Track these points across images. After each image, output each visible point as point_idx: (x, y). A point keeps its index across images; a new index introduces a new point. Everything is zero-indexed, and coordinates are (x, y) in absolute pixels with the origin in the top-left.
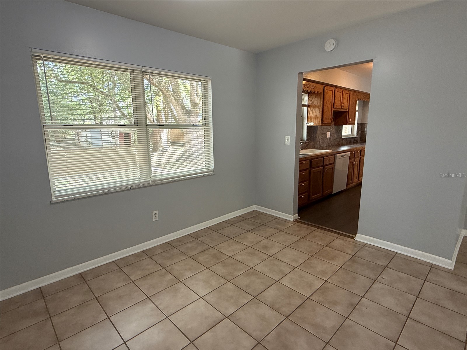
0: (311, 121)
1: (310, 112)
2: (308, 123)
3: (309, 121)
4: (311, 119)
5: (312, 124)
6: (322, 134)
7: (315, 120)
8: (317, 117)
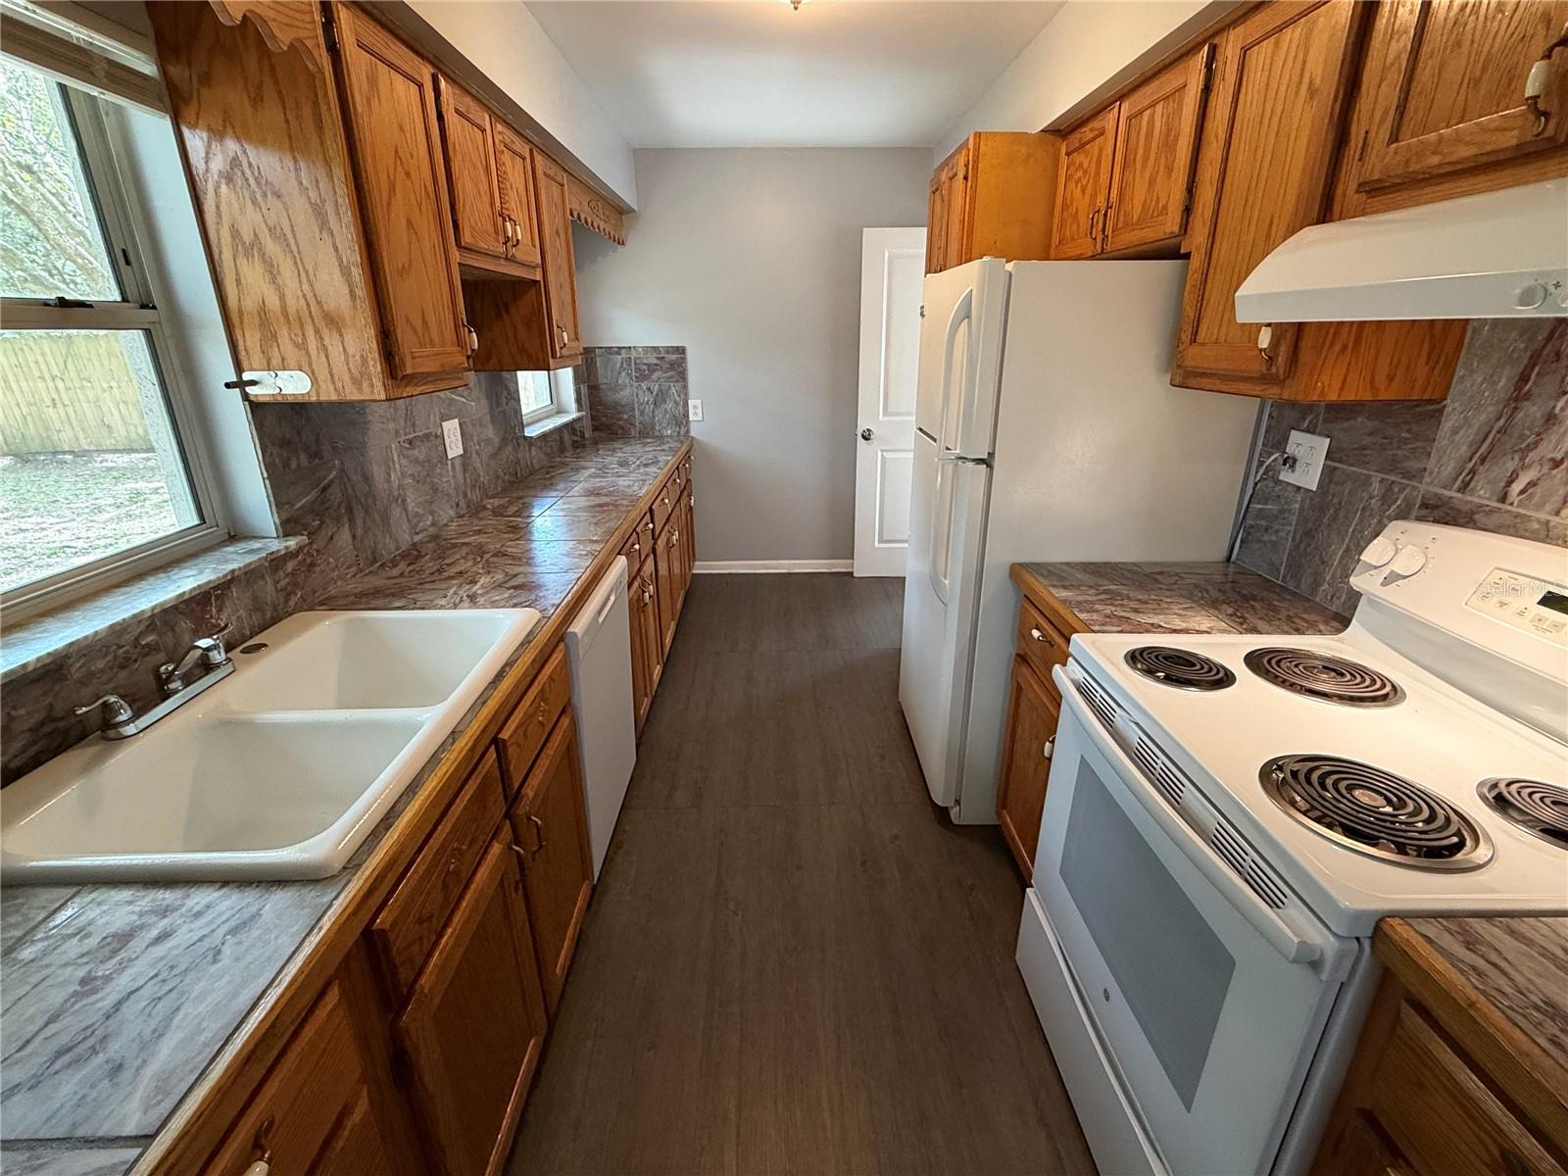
0: (275, 362)
1: (242, 262)
2: (246, 376)
3: (256, 356)
4: (270, 337)
5: (294, 384)
6: (410, 442)
7: (312, 344)
8: (333, 321)
